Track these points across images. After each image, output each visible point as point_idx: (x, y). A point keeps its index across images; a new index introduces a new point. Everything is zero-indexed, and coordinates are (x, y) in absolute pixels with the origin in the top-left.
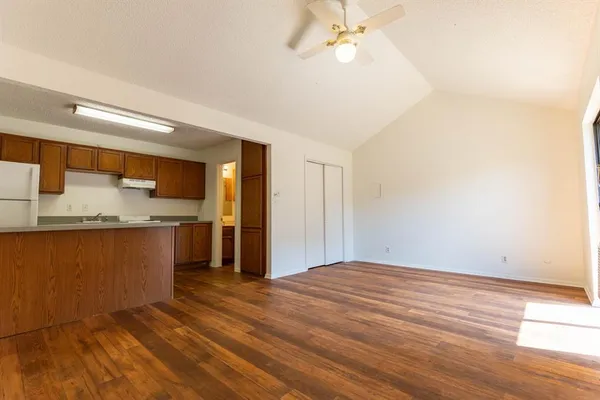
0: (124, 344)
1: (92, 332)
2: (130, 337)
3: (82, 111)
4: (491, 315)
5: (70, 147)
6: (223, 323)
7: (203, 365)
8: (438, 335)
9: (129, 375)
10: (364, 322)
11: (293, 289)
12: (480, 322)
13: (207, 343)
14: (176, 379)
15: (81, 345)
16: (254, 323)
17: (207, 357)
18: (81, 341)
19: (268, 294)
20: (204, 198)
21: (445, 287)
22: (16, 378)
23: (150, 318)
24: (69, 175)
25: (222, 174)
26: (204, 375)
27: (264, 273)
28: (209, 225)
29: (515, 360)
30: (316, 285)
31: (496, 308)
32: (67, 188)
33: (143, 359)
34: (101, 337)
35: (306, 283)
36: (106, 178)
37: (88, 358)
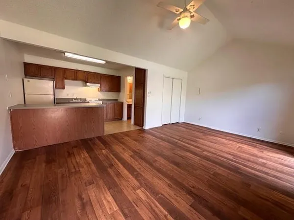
0: (82, 154)
1: (73, 148)
2: (85, 152)
3: (67, 55)
4: (244, 159)
5: (65, 70)
6: (121, 150)
7: (109, 170)
8: (215, 168)
9: (82, 170)
10: (181, 157)
11: (153, 135)
12: (238, 163)
13: (113, 159)
14: (98, 175)
15: (67, 154)
16: (134, 151)
17: (112, 166)
18: (68, 152)
19: (143, 137)
20: (120, 92)
21: (224, 141)
22: (44, 165)
23: (94, 144)
24: (66, 81)
25: (127, 81)
26: (109, 174)
27: (143, 126)
28: (122, 103)
29: (251, 188)
30: (164, 134)
31: (247, 156)
32: (66, 87)
33: (88, 163)
34: (75, 151)
35: (160, 133)
36: (80, 83)
37: (69, 160)
